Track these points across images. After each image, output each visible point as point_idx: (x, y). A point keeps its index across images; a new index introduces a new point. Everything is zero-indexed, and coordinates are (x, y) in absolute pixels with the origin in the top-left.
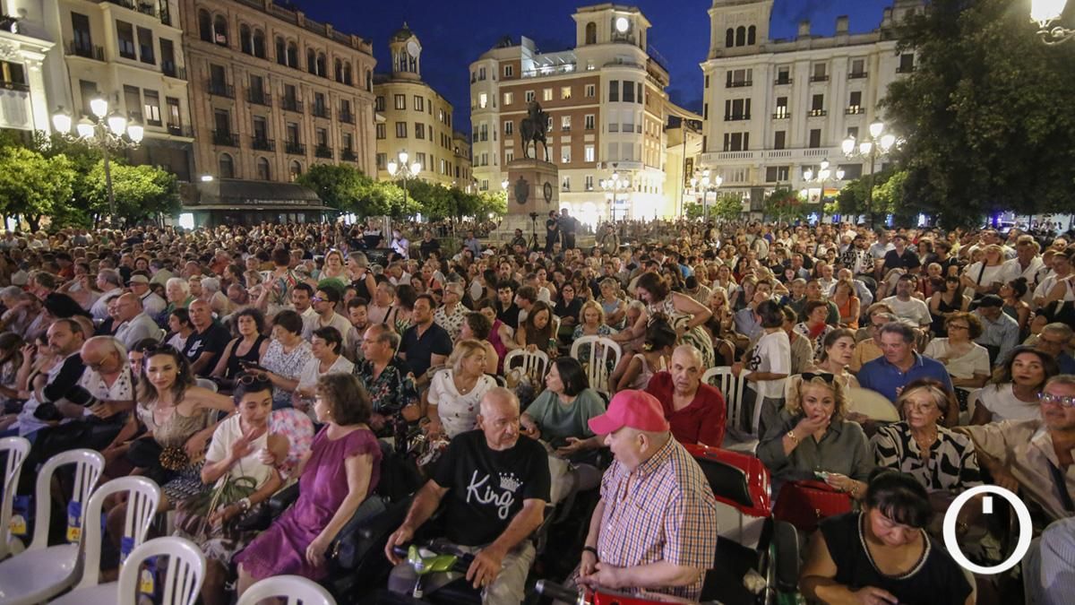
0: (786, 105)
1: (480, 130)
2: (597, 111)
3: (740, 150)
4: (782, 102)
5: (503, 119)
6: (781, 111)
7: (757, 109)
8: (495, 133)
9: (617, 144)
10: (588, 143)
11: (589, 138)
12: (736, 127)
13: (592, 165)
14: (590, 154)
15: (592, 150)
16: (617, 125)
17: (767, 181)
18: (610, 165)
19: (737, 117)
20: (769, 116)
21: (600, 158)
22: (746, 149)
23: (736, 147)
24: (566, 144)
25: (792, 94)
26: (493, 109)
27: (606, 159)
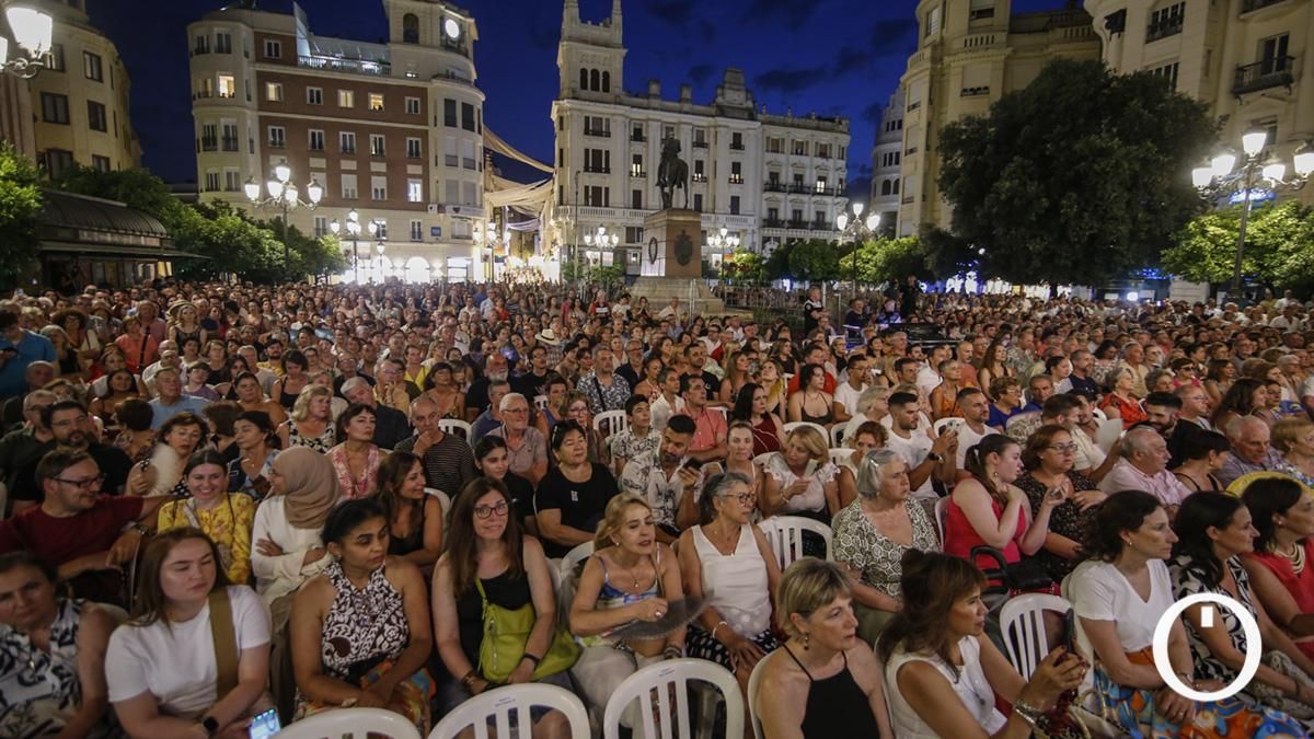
0: (640, 163)
1: (221, 133)
2: (424, 134)
3: (600, 206)
4: (638, 159)
5: (264, 122)
6: (635, 168)
7: (616, 162)
8: (251, 141)
9: (457, 182)
10: (414, 176)
11: (413, 169)
12: (595, 180)
13: (422, 207)
14: (415, 193)
15: (418, 186)
16: (456, 157)
17: (627, 242)
18: (449, 208)
19: (597, 169)
20: (627, 174)
21: (433, 197)
22: (607, 206)
23: (597, 203)
24: (378, 174)
25: (647, 151)
26: (247, 103)
27: (442, 200)
